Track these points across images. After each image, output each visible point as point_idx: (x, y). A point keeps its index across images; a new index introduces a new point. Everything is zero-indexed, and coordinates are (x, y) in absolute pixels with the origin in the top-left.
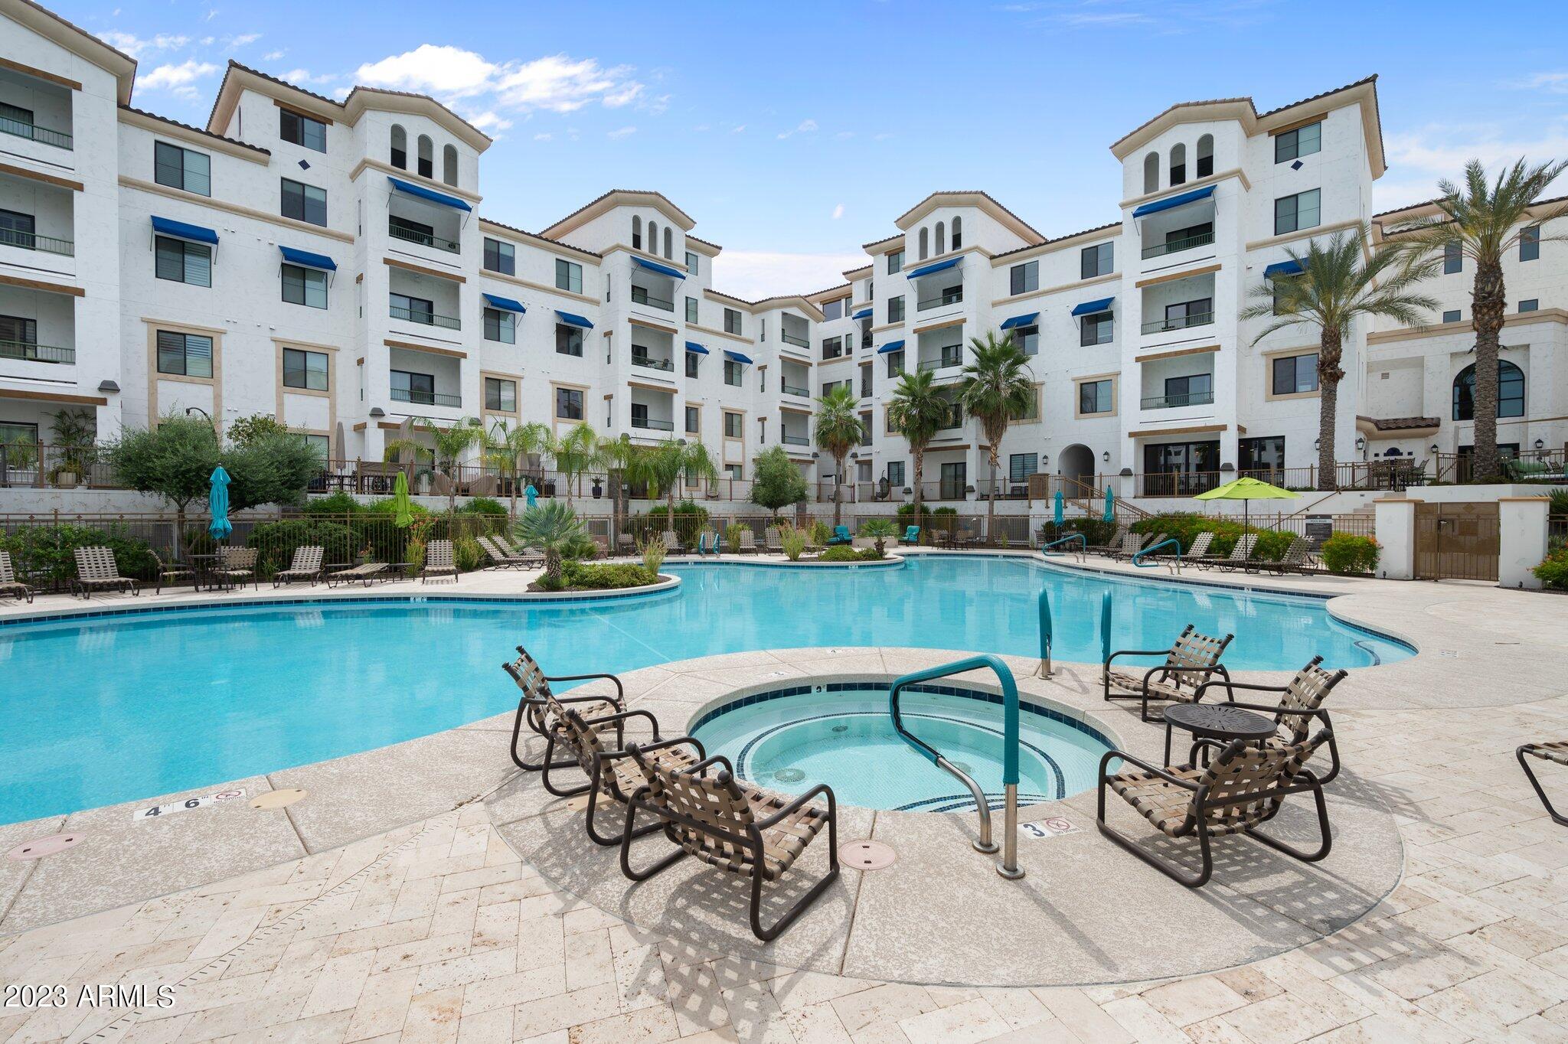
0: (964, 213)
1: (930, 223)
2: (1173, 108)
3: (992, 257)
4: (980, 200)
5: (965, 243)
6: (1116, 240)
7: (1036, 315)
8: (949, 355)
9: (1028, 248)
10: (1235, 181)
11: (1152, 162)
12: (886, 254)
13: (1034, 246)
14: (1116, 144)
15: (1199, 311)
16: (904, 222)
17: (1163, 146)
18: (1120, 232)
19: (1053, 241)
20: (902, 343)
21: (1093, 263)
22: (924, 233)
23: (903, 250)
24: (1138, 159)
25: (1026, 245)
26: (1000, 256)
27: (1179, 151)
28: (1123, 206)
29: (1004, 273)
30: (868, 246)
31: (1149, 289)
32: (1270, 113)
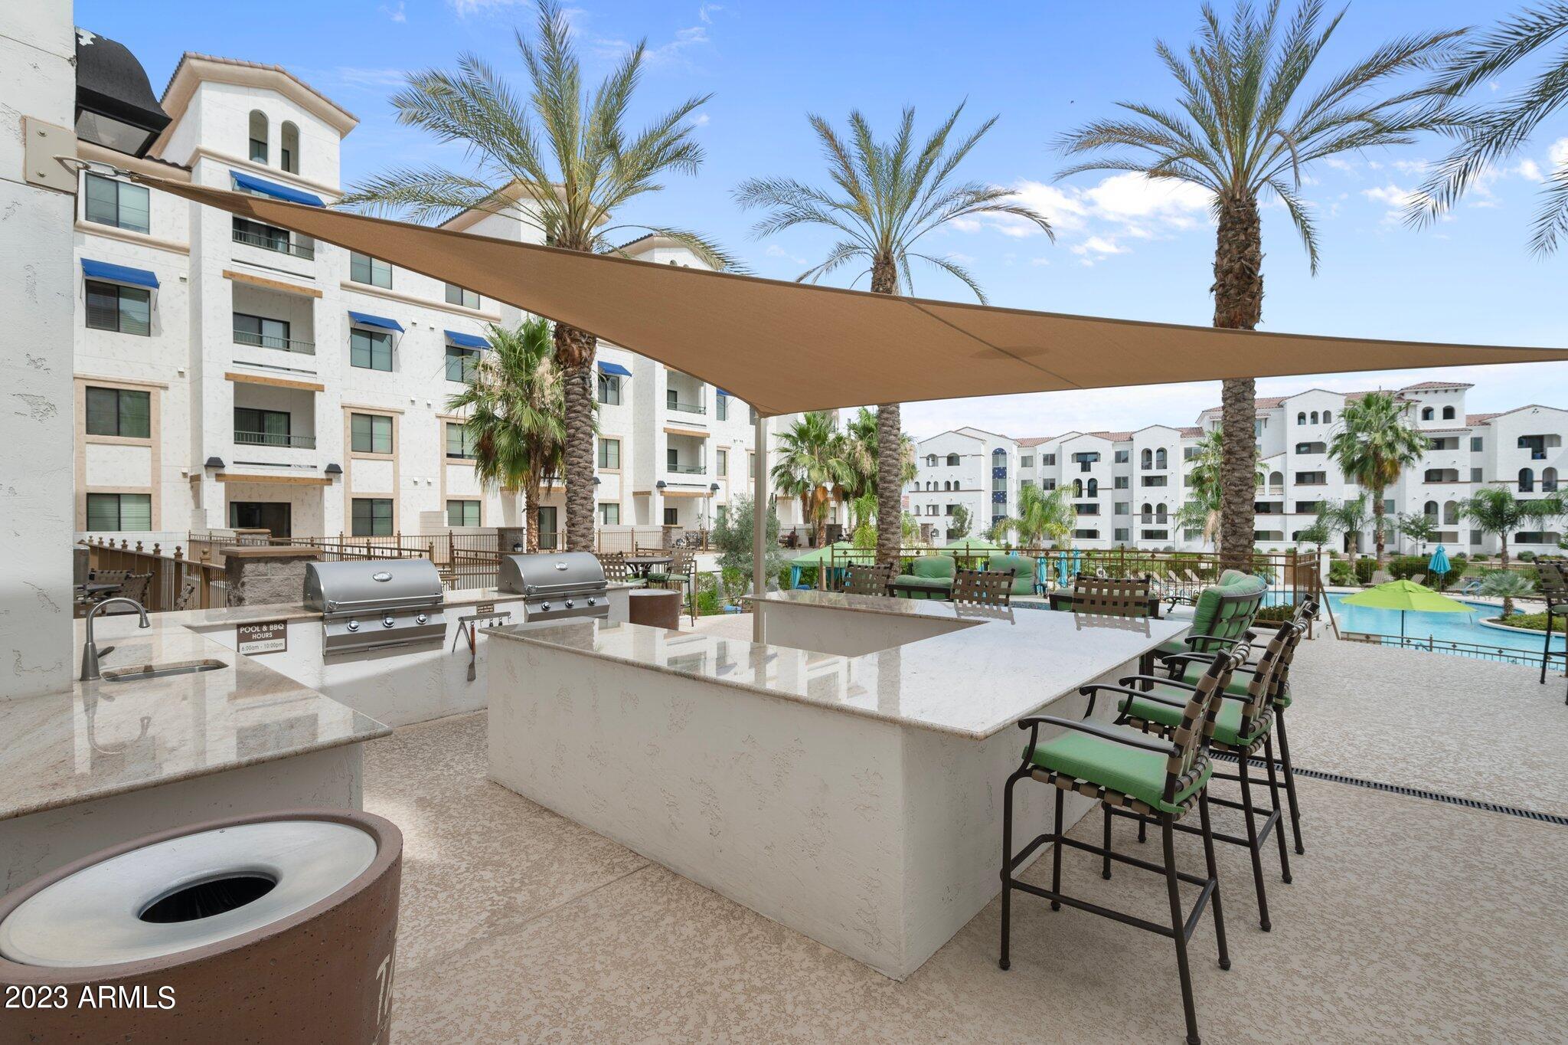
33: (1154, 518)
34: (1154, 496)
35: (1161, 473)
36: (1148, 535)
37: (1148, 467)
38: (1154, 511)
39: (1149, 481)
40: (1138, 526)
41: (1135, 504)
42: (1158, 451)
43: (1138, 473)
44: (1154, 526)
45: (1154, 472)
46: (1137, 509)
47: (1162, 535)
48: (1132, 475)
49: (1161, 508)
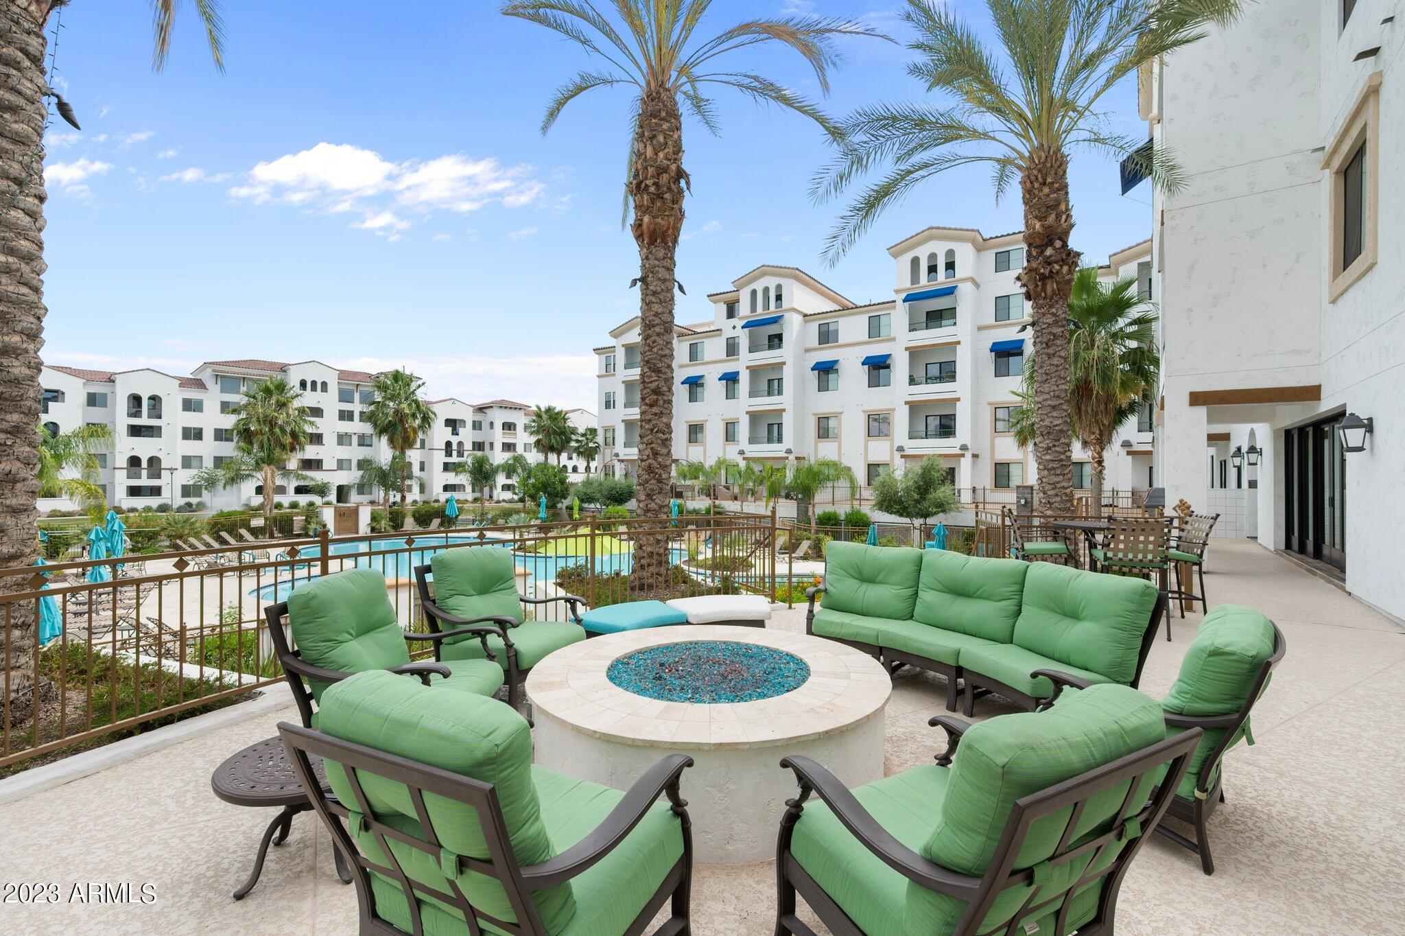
0: (784, 282)
1: (759, 286)
2: (928, 229)
3: (805, 315)
4: (798, 275)
5: (786, 303)
6: (892, 312)
7: (836, 362)
8: (773, 385)
9: (839, 310)
10: (969, 285)
11: (915, 262)
12: (725, 303)
13: (844, 310)
14: (891, 248)
15: (947, 373)
16: (740, 284)
17: (923, 253)
18: (894, 308)
19: (861, 307)
20: (737, 373)
21: (875, 329)
22: (754, 293)
23: (738, 301)
24: (906, 259)
25: (838, 308)
26: (811, 315)
27: (933, 256)
28: (897, 291)
29: (814, 328)
30: (711, 296)
31: (915, 353)
32: (991, 238)
33: (144, 473)
34: (144, 448)
35: (154, 422)
36: (134, 491)
37: (136, 414)
38: (144, 464)
39: (135, 431)
40: (122, 481)
41: (118, 456)
42: (150, 398)
43: (123, 420)
44: (144, 481)
45: (144, 420)
46: (122, 461)
47: (156, 491)
48: (113, 423)
49: (154, 462)
